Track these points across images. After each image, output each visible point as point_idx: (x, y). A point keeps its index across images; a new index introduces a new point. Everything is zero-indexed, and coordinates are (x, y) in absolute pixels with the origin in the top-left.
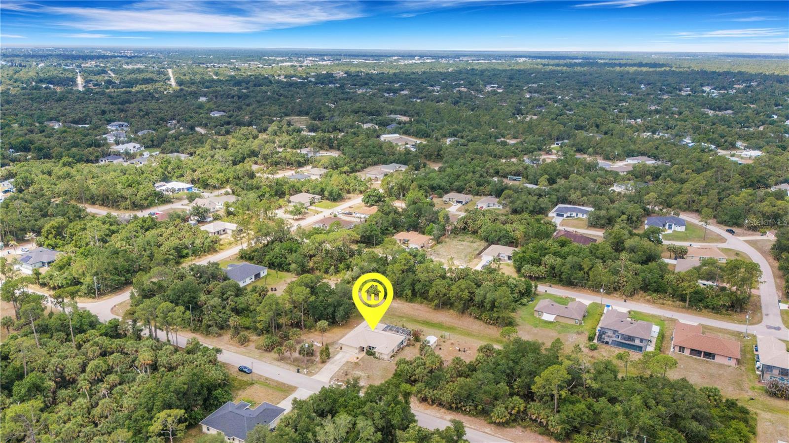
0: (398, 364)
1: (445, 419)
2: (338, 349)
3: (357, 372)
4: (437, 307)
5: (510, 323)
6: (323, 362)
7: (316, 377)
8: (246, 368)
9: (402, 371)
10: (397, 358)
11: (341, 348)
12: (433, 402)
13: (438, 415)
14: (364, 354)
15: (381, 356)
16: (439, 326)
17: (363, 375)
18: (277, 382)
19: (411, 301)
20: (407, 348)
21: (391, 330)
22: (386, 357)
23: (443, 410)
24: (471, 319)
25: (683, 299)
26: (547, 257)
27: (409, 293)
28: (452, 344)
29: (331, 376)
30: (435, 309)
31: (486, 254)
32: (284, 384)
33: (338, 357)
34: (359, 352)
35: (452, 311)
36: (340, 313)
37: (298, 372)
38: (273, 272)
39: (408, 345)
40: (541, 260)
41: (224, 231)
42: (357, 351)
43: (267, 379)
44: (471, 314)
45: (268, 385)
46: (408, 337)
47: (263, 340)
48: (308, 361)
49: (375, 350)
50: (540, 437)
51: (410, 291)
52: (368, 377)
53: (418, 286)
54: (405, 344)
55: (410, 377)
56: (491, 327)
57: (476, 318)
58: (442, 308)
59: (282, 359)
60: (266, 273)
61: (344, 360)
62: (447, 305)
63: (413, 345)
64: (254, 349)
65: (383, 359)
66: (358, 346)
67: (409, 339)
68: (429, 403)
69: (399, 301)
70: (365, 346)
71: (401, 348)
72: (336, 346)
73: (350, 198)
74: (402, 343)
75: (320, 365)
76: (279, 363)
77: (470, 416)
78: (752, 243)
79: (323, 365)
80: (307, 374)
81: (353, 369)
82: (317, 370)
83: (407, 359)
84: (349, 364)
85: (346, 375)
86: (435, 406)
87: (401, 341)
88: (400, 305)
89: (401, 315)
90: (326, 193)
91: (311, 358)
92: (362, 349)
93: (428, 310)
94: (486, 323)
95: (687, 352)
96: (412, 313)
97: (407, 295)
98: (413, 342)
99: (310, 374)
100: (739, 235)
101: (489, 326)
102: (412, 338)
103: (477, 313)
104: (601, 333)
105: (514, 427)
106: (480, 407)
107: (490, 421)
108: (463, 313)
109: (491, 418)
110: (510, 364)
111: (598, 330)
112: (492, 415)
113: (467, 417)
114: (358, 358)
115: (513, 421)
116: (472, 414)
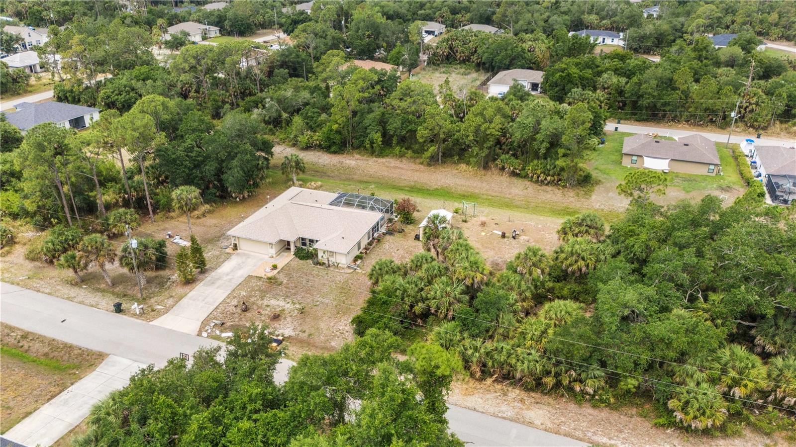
0: (376, 275)
1: (530, 424)
2: (229, 250)
3: (273, 302)
4: (433, 161)
5: (585, 181)
6: (189, 281)
7: (165, 322)
9: (390, 293)
10: (372, 261)
11: (235, 247)
12: (485, 372)
13: (507, 410)
14: (288, 258)
15: (332, 260)
16: (444, 194)
17: (288, 306)
18: (52, 343)
19: (381, 154)
20: (388, 237)
21: (349, 204)
22: (343, 261)
23: (515, 393)
24: (505, 179)
26: (605, 76)
27: (377, 137)
28: (483, 224)
29: (204, 316)
30: (429, 165)
31: (495, 83)
32: (69, 348)
33: (226, 267)
34: (278, 253)
35: (463, 166)
36: (233, 176)
37: (118, 309)
39: (390, 232)
40: (595, 82)
42: (273, 251)
43: (25, 336)
44: (503, 169)
46: (387, 216)
48: (149, 281)
49: (316, 246)
51: (379, 134)
52: (302, 311)
53: (394, 125)
54: (383, 230)
55: (412, 306)
56: (549, 188)
57: (514, 174)
58: (444, 162)
59: (86, 280)
61: (241, 275)
62: (451, 156)
63: (401, 231)
64: (21, 260)
65: (337, 266)
66: (274, 240)
67: (390, 220)
68: (472, 375)
69: (358, 156)
70: (292, 239)
71: (374, 240)
72: (225, 243)
74: (375, 228)
75: (180, 290)
76: (74, 292)
79: (187, 288)
80: (142, 314)
81: (263, 294)
82: (170, 302)
83: (397, 262)
84: (254, 283)
85: (246, 310)
86: (489, 381)
87: (374, 223)
88: (360, 163)
89: (365, 179)
90: (227, 24)
91: (161, 273)
92: (285, 246)
93: (417, 167)
94: (537, 182)
96: (386, 173)
97: (372, 143)
98: (399, 226)
99: (149, 314)
101: (544, 187)
102: (396, 218)
103: (517, 164)
104: (772, 188)
105: (736, 434)
106: (632, 383)
107: (662, 421)
108: (486, 167)
109: (670, 412)
110: (689, 256)
111: (765, 180)
112: (671, 404)
113: (591, 411)
114: (275, 267)
115: (736, 416)
116: (602, 401)
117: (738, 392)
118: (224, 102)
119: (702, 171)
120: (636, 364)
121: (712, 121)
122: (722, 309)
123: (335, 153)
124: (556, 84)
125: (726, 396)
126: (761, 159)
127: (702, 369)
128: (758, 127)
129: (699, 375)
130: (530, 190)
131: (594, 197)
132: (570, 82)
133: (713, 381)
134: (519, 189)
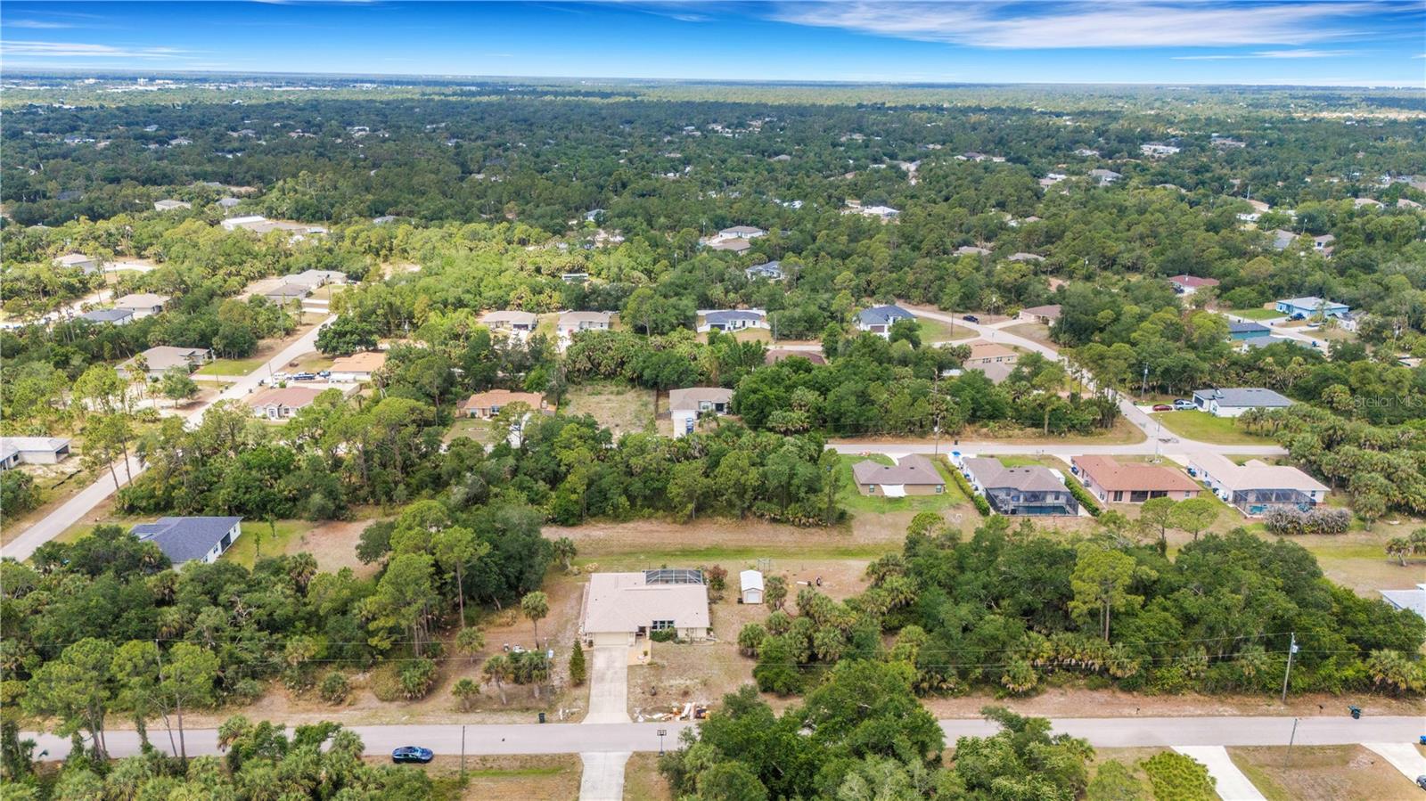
2: (585, 648)
4: (689, 520)
5: (842, 519)
6: (579, 683)
7: (594, 719)
8: (411, 749)
11: (591, 644)
14: (647, 644)
15: (693, 636)
17: (689, 682)
18: (515, 757)
19: (622, 519)
20: (714, 606)
21: (663, 579)
22: (704, 635)
25: (1036, 423)
28: (787, 579)
29: (624, 707)
30: (686, 524)
31: (679, 408)
32: (537, 757)
33: (599, 663)
34: (635, 641)
35: (720, 519)
37: (542, 720)
38: (255, 526)
39: (712, 601)
41: (16, 458)
42: (632, 639)
43: (483, 759)
44: (763, 516)
45: (501, 772)
47: (385, 677)
48: (543, 692)
49: (674, 626)
50: (1096, 695)
56: (812, 530)
57: (774, 520)
58: (697, 517)
59: (474, 706)
60: (239, 532)
61: (620, 666)
62: (704, 510)
63: (721, 598)
64: (378, 704)
65: (698, 641)
66: (626, 630)
69: (602, 525)
70: (643, 625)
73: (270, 348)
75: (578, 692)
76: (476, 717)
77: (956, 697)
78: (1014, 330)
79: (584, 689)
80: (567, 719)
81: (658, 677)
82: (581, 704)
84: (641, 672)
85: (655, 694)
87: (705, 597)
88: (610, 532)
92: (640, 632)
93: (674, 527)
94: (799, 526)
95: (1126, 498)
96: (645, 540)
97: (617, 508)
98: (715, 593)
99: (573, 717)
100: (985, 323)
101: (807, 530)
102: (709, 586)
103: (775, 510)
104: (992, 499)
105: (1044, 691)
106: (978, 672)
107: (1001, 694)
108: (744, 517)
109: (1004, 687)
110: (983, 578)
111: (984, 495)
112: (1004, 680)
113: (954, 701)
114: (646, 654)
115: (1040, 680)
116: (960, 692)
117: (1039, 662)
118: (396, 483)
119: (932, 491)
120: (978, 658)
121: (911, 431)
122: (1011, 610)
123: (573, 525)
124: (752, 406)
125: (1034, 667)
126: (972, 469)
127: (1016, 652)
128: (953, 433)
129: (1016, 657)
130: (796, 534)
131: (855, 533)
132: (769, 404)
133: (1023, 658)
134: (786, 536)
